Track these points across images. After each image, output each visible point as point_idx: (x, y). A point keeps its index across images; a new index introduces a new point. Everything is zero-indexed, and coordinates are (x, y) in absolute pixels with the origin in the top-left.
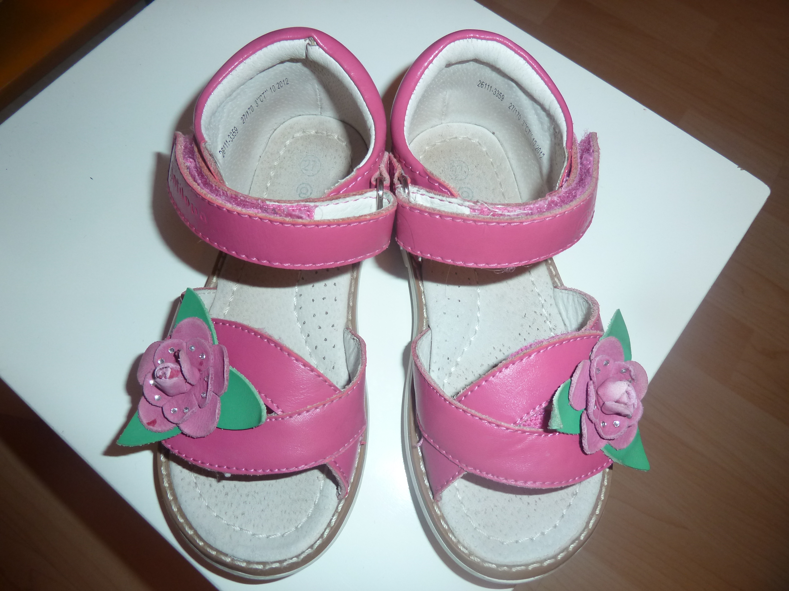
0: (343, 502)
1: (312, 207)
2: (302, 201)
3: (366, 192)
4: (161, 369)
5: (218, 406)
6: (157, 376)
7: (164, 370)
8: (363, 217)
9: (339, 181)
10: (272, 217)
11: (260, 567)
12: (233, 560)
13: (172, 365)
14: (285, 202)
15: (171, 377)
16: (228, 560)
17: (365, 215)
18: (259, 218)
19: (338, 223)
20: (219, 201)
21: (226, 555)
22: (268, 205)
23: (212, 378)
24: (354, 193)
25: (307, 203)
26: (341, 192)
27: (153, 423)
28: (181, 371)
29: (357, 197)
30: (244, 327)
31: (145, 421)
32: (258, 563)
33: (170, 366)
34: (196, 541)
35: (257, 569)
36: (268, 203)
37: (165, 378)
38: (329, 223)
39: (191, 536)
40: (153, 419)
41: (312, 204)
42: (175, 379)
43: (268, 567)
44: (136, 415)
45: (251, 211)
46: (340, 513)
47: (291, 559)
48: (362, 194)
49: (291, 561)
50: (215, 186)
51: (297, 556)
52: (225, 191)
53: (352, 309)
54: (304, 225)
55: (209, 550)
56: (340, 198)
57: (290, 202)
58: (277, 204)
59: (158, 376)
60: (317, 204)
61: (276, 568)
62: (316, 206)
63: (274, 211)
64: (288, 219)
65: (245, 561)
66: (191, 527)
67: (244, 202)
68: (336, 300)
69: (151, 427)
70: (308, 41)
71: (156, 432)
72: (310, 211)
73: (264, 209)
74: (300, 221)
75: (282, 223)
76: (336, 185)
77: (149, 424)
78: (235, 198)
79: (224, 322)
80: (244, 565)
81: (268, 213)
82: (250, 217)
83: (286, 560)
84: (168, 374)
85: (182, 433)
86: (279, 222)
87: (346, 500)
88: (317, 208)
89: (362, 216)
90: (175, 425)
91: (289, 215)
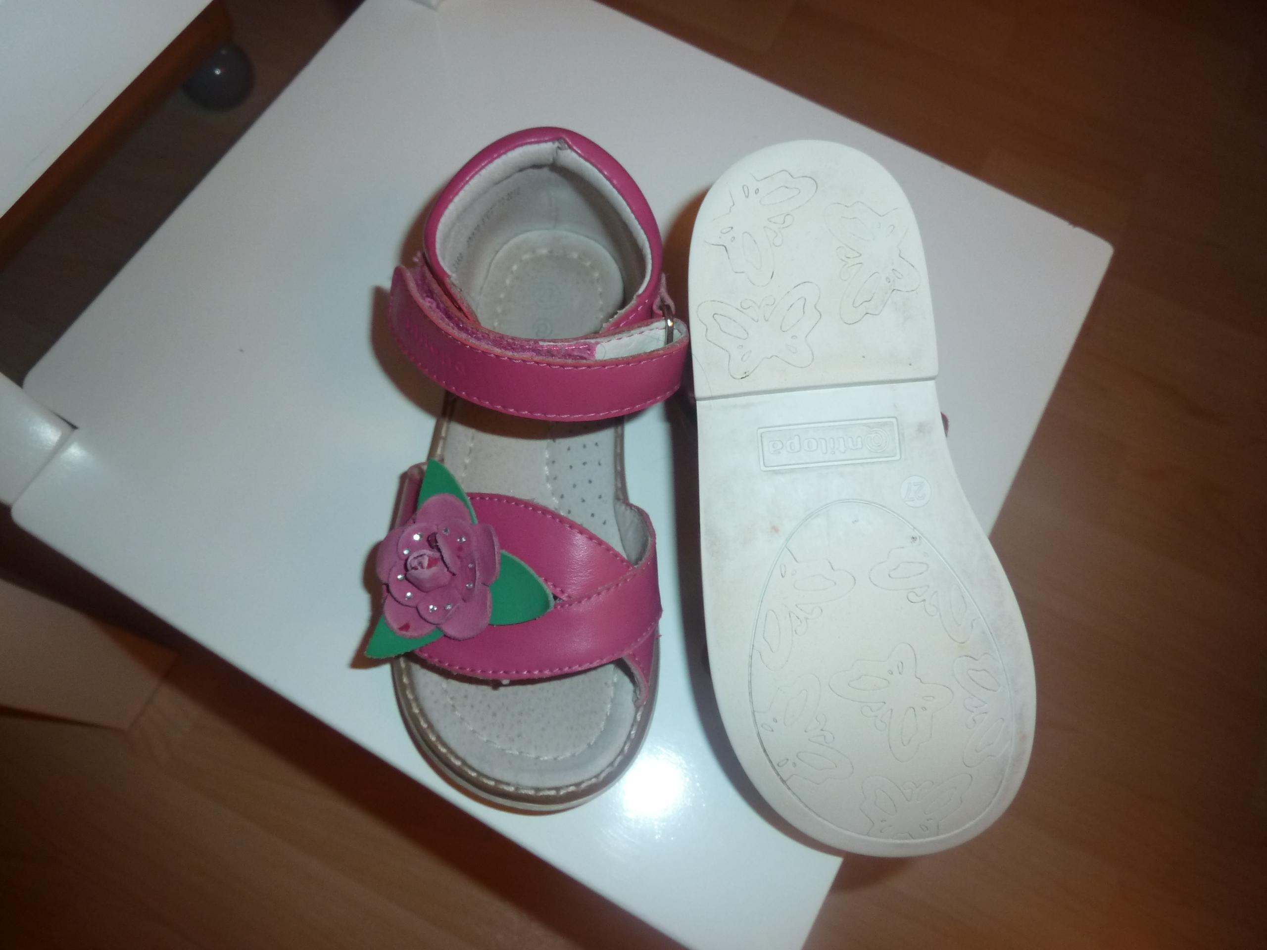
0: (642, 709)
1: (594, 344)
2: (582, 338)
3: (652, 323)
4: (415, 558)
5: (489, 597)
6: (411, 566)
7: (420, 558)
8: (656, 352)
9: (618, 311)
10: (550, 360)
11: (553, 793)
12: (517, 789)
13: (428, 552)
14: (562, 341)
15: (430, 566)
16: (511, 789)
17: (658, 350)
18: (535, 362)
19: (627, 361)
20: (484, 346)
21: (508, 784)
22: (542, 346)
23: (479, 564)
24: (639, 325)
25: (587, 341)
26: (621, 325)
27: (406, 627)
28: (442, 558)
29: (643, 329)
30: (509, 499)
31: (395, 626)
32: (550, 789)
33: (427, 553)
34: (467, 773)
35: (548, 797)
36: (541, 343)
37: (422, 567)
38: (616, 362)
39: (459, 767)
40: (404, 623)
41: (593, 341)
42: (434, 569)
43: (562, 792)
44: (381, 621)
45: (526, 355)
46: (640, 723)
47: (590, 779)
48: (647, 325)
49: (589, 783)
50: (472, 328)
51: (597, 776)
52: (487, 334)
53: (620, 475)
54: (589, 366)
55: (486, 781)
56: (624, 331)
57: (567, 340)
58: (552, 344)
59: (413, 566)
60: (599, 340)
61: (572, 792)
62: (597, 343)
63: (550, 353)
64: (570, 361)
65: (532, 788)
66: (457, 757)
67: (512, 344)
68: (600, 464)
69: (404, 633)
70: (557, 144)
71: (411, 637)
72: (590, 349)
73: (537, 351)
74: (584, 361)
75: (563, 366)
76: (615, 316)
77: (401, 629)
78: (499, 340)
79: (482, 496)
80: (532, 792)
81: (541, 355)
82: (524, 361)
83: (583, 782)
84: (426, 562)
85: (445, 636)
86: (559, 366)
87: (645, 706)
88: (599, 345)
89: (654, 351)
90: (433, 627)
91: (568, 355)
